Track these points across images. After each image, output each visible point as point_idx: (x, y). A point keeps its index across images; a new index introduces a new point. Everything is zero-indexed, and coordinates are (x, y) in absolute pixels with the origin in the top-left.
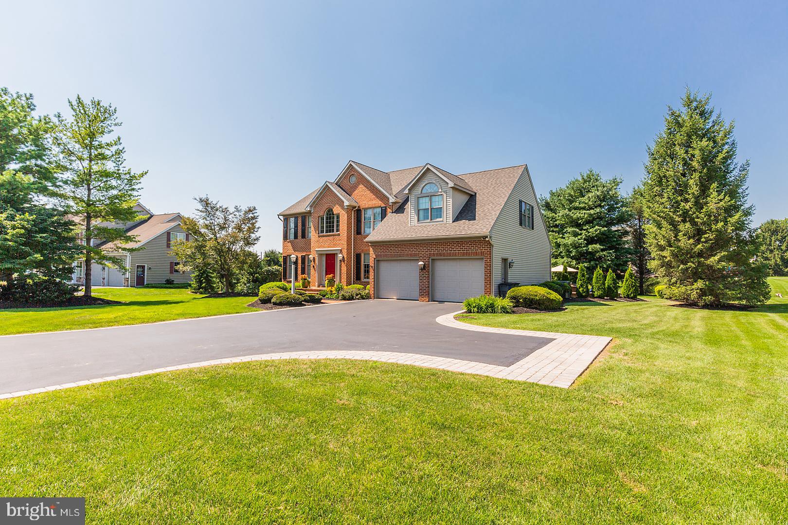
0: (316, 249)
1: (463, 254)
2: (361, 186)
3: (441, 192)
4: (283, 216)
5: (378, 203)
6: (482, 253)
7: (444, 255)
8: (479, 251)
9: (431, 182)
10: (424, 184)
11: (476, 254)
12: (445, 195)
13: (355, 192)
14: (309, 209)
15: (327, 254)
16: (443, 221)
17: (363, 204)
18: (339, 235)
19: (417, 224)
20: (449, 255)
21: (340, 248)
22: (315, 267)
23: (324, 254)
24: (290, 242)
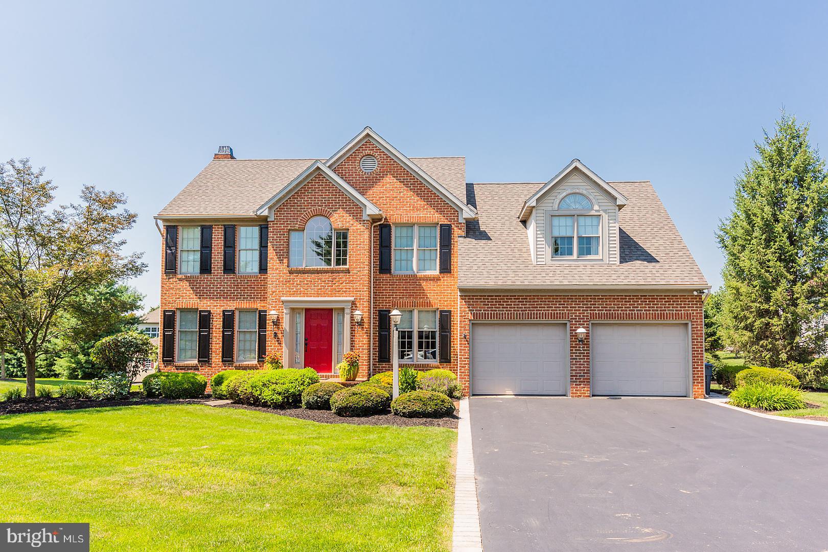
0: (283, 298)
1: (655, 317)
2: (389, 179)
3: (596, 211)
4: (165, 220)
5: (434, 216)
6: (688, 316)
7: (619, 317)
8: (683, 312)
9: (578, 191)
10: (564, 194)
11: (678, 316)
12: (605, 217)
13: (375, 190)
14: (266, 213)
15: (307, 310)
16: (602, 260)
17: (395, 215)
18: (348, 271)
19: (550, 262)
20: (630, 317)
21: (352, 299)
22: (280, 336)
23: (302, 309)
24: (187, 279)
